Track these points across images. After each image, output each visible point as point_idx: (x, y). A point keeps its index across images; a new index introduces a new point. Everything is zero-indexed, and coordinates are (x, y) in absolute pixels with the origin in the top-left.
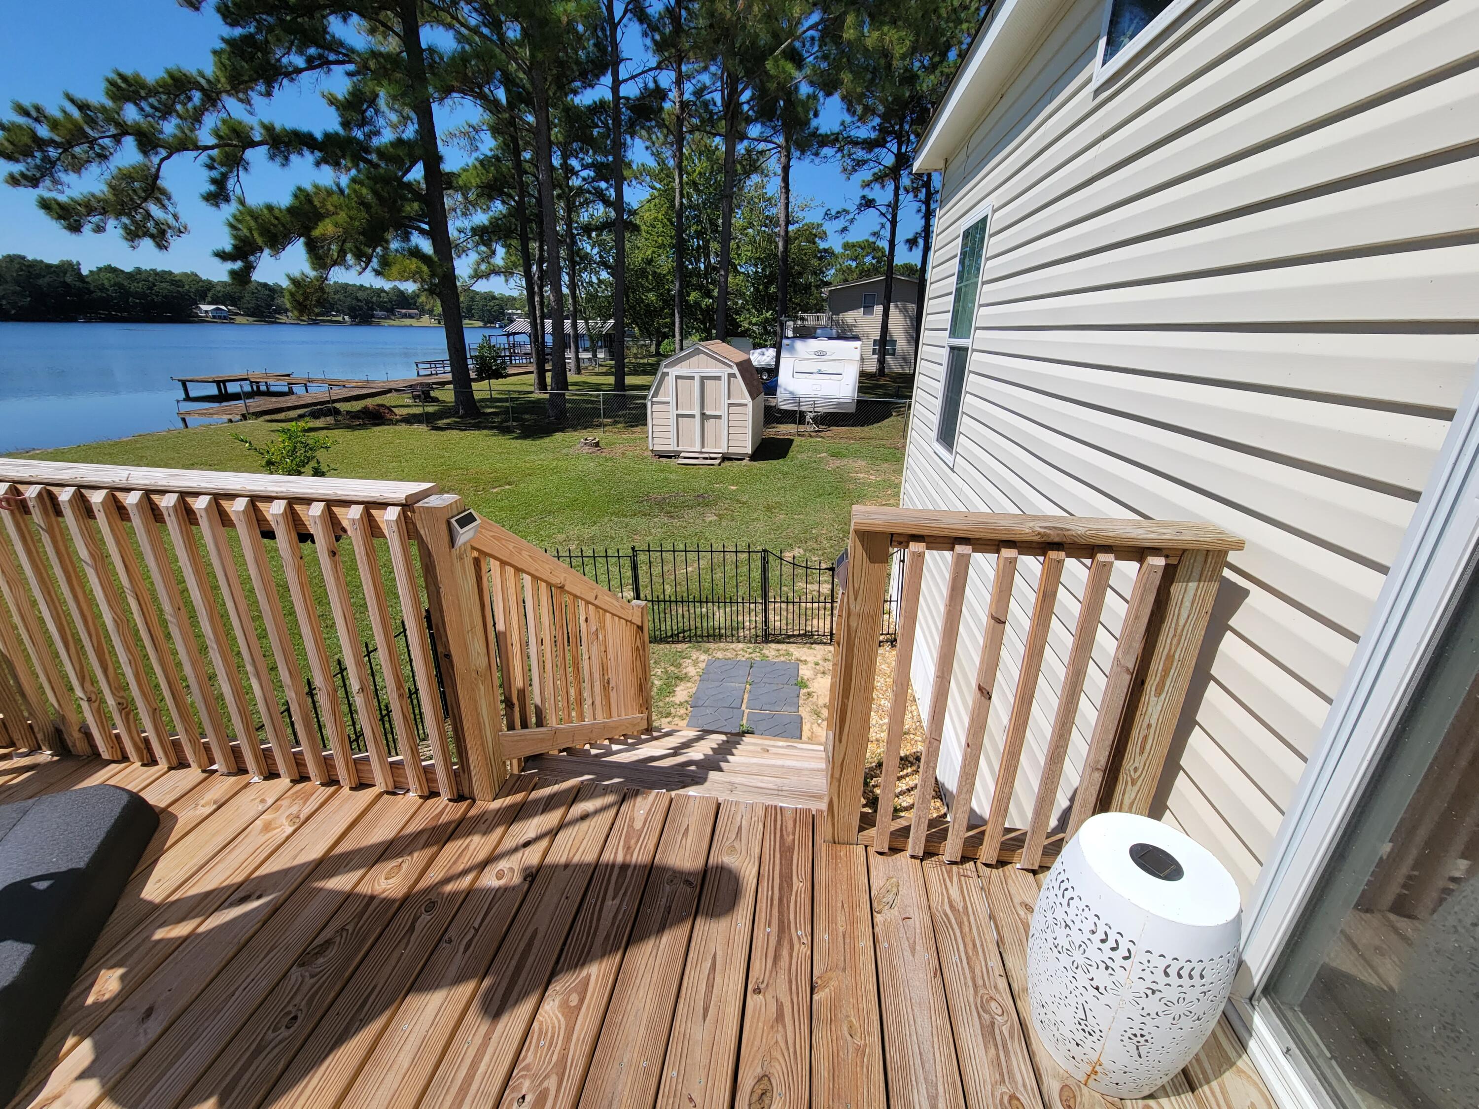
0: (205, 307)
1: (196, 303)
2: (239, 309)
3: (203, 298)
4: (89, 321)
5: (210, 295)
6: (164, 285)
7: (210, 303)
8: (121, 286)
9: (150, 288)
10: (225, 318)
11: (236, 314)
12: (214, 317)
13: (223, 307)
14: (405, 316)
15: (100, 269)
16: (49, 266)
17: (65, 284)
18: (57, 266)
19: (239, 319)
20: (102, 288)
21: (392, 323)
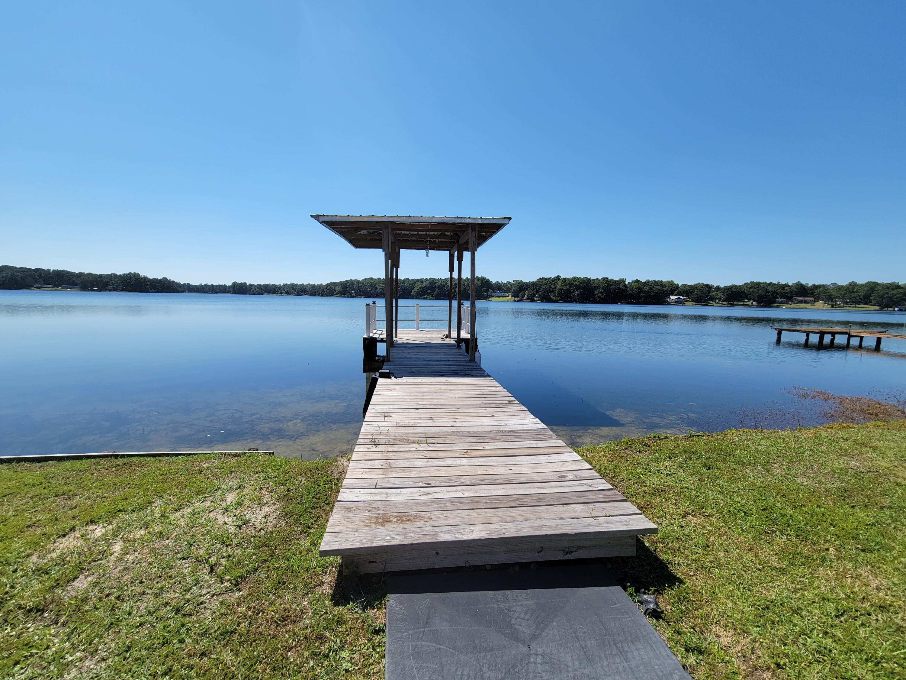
0: (672, 297)
1: (669, 296)
2: (689, 298)
3: (672, 293)
4: (622, 303)
5: (677, 291)
6: (657, 287)
7: (675, 295)
8: (639, 288)
9: (651, 289)
10: (681, 303)
11: (687, 301)
12: (675, 302)
13: (681, 297)
14: (801, 302)
15: (633, 281)
16: (616, 281)
17: (619, 288)
18: (618, 281)
19: (687, 303)
20: (632, 290)
21: (789, 306)
